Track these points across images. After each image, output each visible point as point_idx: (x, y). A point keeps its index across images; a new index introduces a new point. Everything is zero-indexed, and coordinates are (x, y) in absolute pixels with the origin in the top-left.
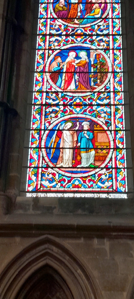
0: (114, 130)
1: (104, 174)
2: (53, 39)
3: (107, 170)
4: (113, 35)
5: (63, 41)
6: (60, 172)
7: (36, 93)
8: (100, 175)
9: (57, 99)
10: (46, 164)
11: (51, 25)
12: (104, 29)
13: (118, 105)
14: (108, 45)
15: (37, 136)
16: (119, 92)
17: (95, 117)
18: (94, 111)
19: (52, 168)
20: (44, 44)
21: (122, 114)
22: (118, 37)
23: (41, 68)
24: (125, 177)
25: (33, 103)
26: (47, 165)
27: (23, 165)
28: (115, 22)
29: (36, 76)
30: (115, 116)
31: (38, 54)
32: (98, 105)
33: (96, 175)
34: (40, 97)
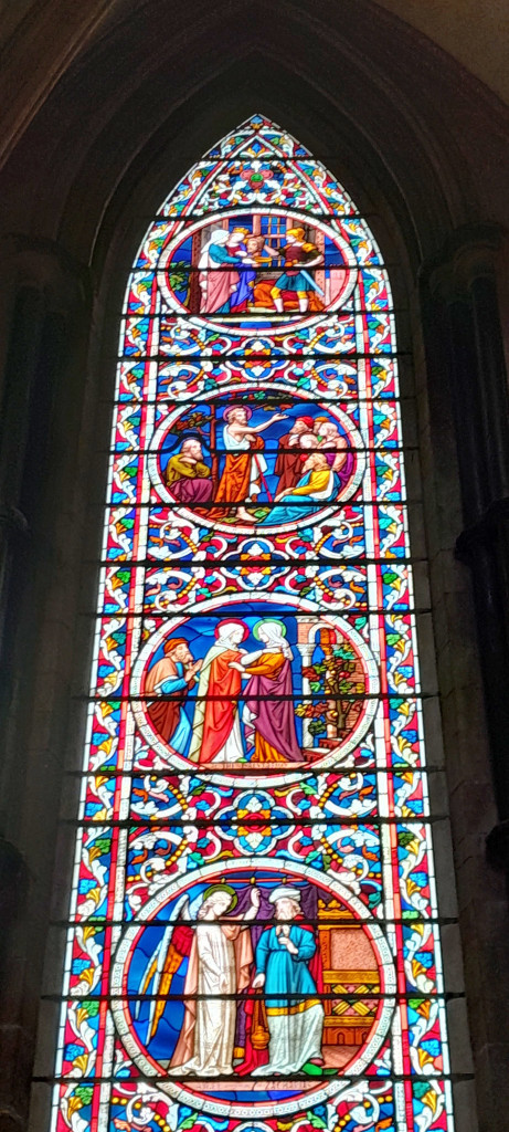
0: (395, 922)
1: (361, 1104)
2: (160, 577)
3: (371, 1086)
4: (379, 562)
5: (198, 586)
6: (186, 1097)
7: (92, 779)
8: (344, 1108)
9: (174, 800)
10: (128, 1063)
11: (153, 529)
12: (348, 542)
13: (408, 820)
14: (365, 597)
15: (93, 950)
16: (410, 769)
17: (322, 870)
18: (315, 845)
19: (153, 1081)
20: (125, 596)
21: (425, 857)
22: (397, 569)
23: (113, 683)
24: (444, 1115)
25: (81, 817)
26: (134, 1069)
27: (36, 1074)
28: (387, 517)
29: (94, 715)
30: (396, 864)
31: (102, 632)
32: (333, 821)
33: (331, 1109)
34: (110, 795)
